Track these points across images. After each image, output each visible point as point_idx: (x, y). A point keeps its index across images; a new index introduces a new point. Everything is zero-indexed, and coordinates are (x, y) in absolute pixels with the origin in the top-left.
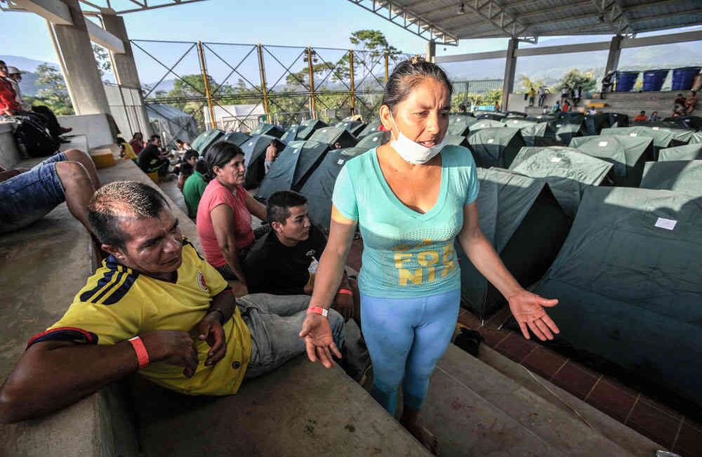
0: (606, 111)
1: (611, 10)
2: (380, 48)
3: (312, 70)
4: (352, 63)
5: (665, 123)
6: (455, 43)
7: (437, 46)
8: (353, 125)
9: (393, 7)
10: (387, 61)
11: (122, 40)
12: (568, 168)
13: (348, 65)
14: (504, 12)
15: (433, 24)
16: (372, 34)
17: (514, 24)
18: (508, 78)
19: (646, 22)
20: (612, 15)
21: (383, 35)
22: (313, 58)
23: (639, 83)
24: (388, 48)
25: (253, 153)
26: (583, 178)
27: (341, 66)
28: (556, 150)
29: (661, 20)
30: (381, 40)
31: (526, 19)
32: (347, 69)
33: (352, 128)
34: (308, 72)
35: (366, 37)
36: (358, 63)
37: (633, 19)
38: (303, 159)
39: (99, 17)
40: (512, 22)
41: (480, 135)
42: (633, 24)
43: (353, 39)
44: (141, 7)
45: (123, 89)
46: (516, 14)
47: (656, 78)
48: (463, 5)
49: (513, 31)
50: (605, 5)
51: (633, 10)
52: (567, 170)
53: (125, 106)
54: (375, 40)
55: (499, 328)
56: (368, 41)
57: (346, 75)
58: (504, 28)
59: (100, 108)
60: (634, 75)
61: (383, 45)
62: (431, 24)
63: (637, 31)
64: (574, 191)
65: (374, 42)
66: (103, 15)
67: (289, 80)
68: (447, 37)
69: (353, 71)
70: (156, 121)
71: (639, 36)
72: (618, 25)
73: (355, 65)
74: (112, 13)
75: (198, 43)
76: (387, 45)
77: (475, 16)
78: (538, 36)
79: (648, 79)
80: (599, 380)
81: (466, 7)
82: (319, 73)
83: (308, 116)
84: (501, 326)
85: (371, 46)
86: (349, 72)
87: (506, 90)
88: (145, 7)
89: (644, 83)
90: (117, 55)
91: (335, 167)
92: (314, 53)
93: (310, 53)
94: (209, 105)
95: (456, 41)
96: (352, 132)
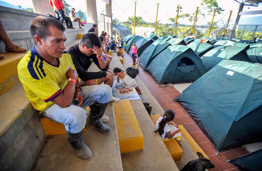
2: (214, 7)
6: (256, 5)
7: (244, 6)
10: (215, 14)
16: (212, 1)
21: (216, 2)
22: (180, 10)
24: (218, 8)
25: (141, 44)
30: (215, 4)
35: (208, 3)
38: (157, 48)
43: (202, 4)
45: (105, 16)
53: (104, 22)
54: (212, 4)
55: (228, 161)
59: (94, 21)
61: (216, 6)
65: (211, 5)
67: (169, 20)
68: (252, 2)
70: (116, 30)
73: (198, 15)
75: (135, 2)
76: (217, 7)
82: (180, 18)
84: (230, 160)
85: (209, 7)
90: (107, 5)
91: (169, 53)
92: (181, 8)
93: (179, 8)
94: (134, 26)
95: (257, 4)
96: (187, 42)
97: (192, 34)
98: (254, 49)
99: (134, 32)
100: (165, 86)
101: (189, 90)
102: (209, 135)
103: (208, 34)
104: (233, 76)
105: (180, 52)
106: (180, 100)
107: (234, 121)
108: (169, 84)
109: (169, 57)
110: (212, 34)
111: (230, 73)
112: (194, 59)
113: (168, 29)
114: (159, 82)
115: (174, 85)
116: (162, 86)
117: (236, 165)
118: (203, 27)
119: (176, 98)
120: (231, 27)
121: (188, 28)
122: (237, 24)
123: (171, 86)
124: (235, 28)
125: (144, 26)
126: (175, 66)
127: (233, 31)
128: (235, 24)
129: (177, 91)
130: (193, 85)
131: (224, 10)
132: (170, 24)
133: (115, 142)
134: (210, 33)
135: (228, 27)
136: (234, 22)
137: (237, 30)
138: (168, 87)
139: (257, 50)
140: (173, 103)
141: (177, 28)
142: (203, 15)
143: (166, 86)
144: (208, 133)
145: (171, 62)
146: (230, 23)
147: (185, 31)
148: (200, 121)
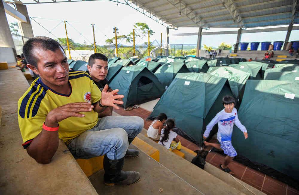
0: (237, 57)
1: (237, 18)
2: (146, 30)
3: (117, 38)
4: (134, 35)
5: (263, 61)
7: (170, 29)
8: (134, 59)
9: (152, 12)
10: (149, 35)
11: (26, 16)
12: (231, 75)
13: (132, 36)
14: (197, 17)
15: (168, 20)
16: (143, 24)
17: (201, 22)
18: (199, 43)
19: (250, 24)
20: (238, 20)
21: (147, 25)
22: (117, 32)
23: (249, 47)
26: (238, 80)
27: (129, 37)
28: (225, 68)
29: (256, 24)
30: (147, 27)
31: (205, 20)
32: (132, 38)
33: (134, 61)
34: (115, 39)
35: (140, 25)
36: (137, 36)
37: (245, 22)
38: (110, 71)
39: (14, 5)
40: (200, 21)
41: (190, 64)
42: (246, 25)
43: (135, 26)
44: (35, 2)
45: (24, 38)
46: (201, 18)
47: (255, 46)
48: (180, 13)
49: (200, 25)
50: (236, 15)
51: (245, 19)
52: (231, 76)
55: (210, 152)
56: (141, 27)
57: (132, 40)
58: (197, 23)
59: (9, 45)
60: (247, 44)
62: (167, 20)
63: (247, 27)
64: (235, 85)
65: (143, 27)
66: (16, 4)
67: (107, 42)
68: (174, 26)
69: (134, 39)
71: (248, 29)
72: (241, 25)
73: (135, 36)
74: (21, 3)
75: (64, 21)
76: (149, 29)
77: (186, 17)
78: (210, 27)
79: (252, 46)
80: (265, 178)
81: (181, 14)
82: (120, 39)
83: (114, 56)
84: (211, 150)
85: (142, 29)
86: (133, 39)
87: (198, 48)
88: (38, 2)
89: (251, 47)
90: (22, 23)
91: (126, 74)
92: (117, 30)
93: (116, 29)
94: (68, 49)
95: (177, 28)
96: (134, 62)
97: (134, 54)
98: (189, 63)
99: (69, 57)
100: (131, 109)
101: (158, 105)
102: (190, 137)
103: (148, 54)
104: (190, 85)
105: (138, 71)
106: (153, 117)
107: (204, 119)
108: (135, 105)
109: (127, 78)
110: (151, 53)
111: (187, 83)
112: (150, 77)
113: (107, 51)
114: (125, 106)
115: (140, 105)
116: (129, 110)
117: (216, 152)
118: (141, 47)
119: (149, 117)
120: (164, 47)
121: (128, 49)
122: (168, 44)
123: (138, 107)
124: (167, 47)
125: (79, 50)
126: (136, 86)
127: (167, 50)
128: (167, 44)
129: (145, 111)
130: (161, 100)
131: (154, 32)
132: (108, 46)
133: (150, 159)
134: (149, 53)
135: (163, 46)
136: (166, 43)
137: (169, 49)
138: (135, 109)
139: (191, 64)
140: (148, 122)
141: (118, 49)
142: (138, 36)
143: (133, 108)
144: (189, 136)
145: (131, 83)
146: (163, 43)
147: (125, 52)
148: (178, 129)
